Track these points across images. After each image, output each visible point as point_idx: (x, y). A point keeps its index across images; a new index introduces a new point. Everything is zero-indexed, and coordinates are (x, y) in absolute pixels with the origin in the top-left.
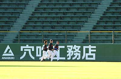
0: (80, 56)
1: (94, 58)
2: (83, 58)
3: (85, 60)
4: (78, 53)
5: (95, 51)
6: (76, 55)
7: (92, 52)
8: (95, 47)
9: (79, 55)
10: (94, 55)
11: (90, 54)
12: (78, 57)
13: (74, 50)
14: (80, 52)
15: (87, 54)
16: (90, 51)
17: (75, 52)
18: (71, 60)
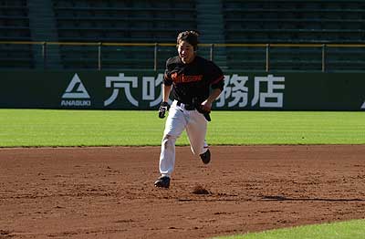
0: (245, 99)
1: (280, 104)
2: (254, 102)
3: (257, 108)
4: (242, 91)
5: (282, 87)
6: (237, 96)
7: (275, 91)
8: (282, 79)
9: (245, 96)
10: (280, 96)
11: (270, 94)
12: (241, 100)
13: (233, 85)
14: (246, 89)
15: (264, 95)
16: (271, 87)
17: (234, 89)
18: (225, 108)
